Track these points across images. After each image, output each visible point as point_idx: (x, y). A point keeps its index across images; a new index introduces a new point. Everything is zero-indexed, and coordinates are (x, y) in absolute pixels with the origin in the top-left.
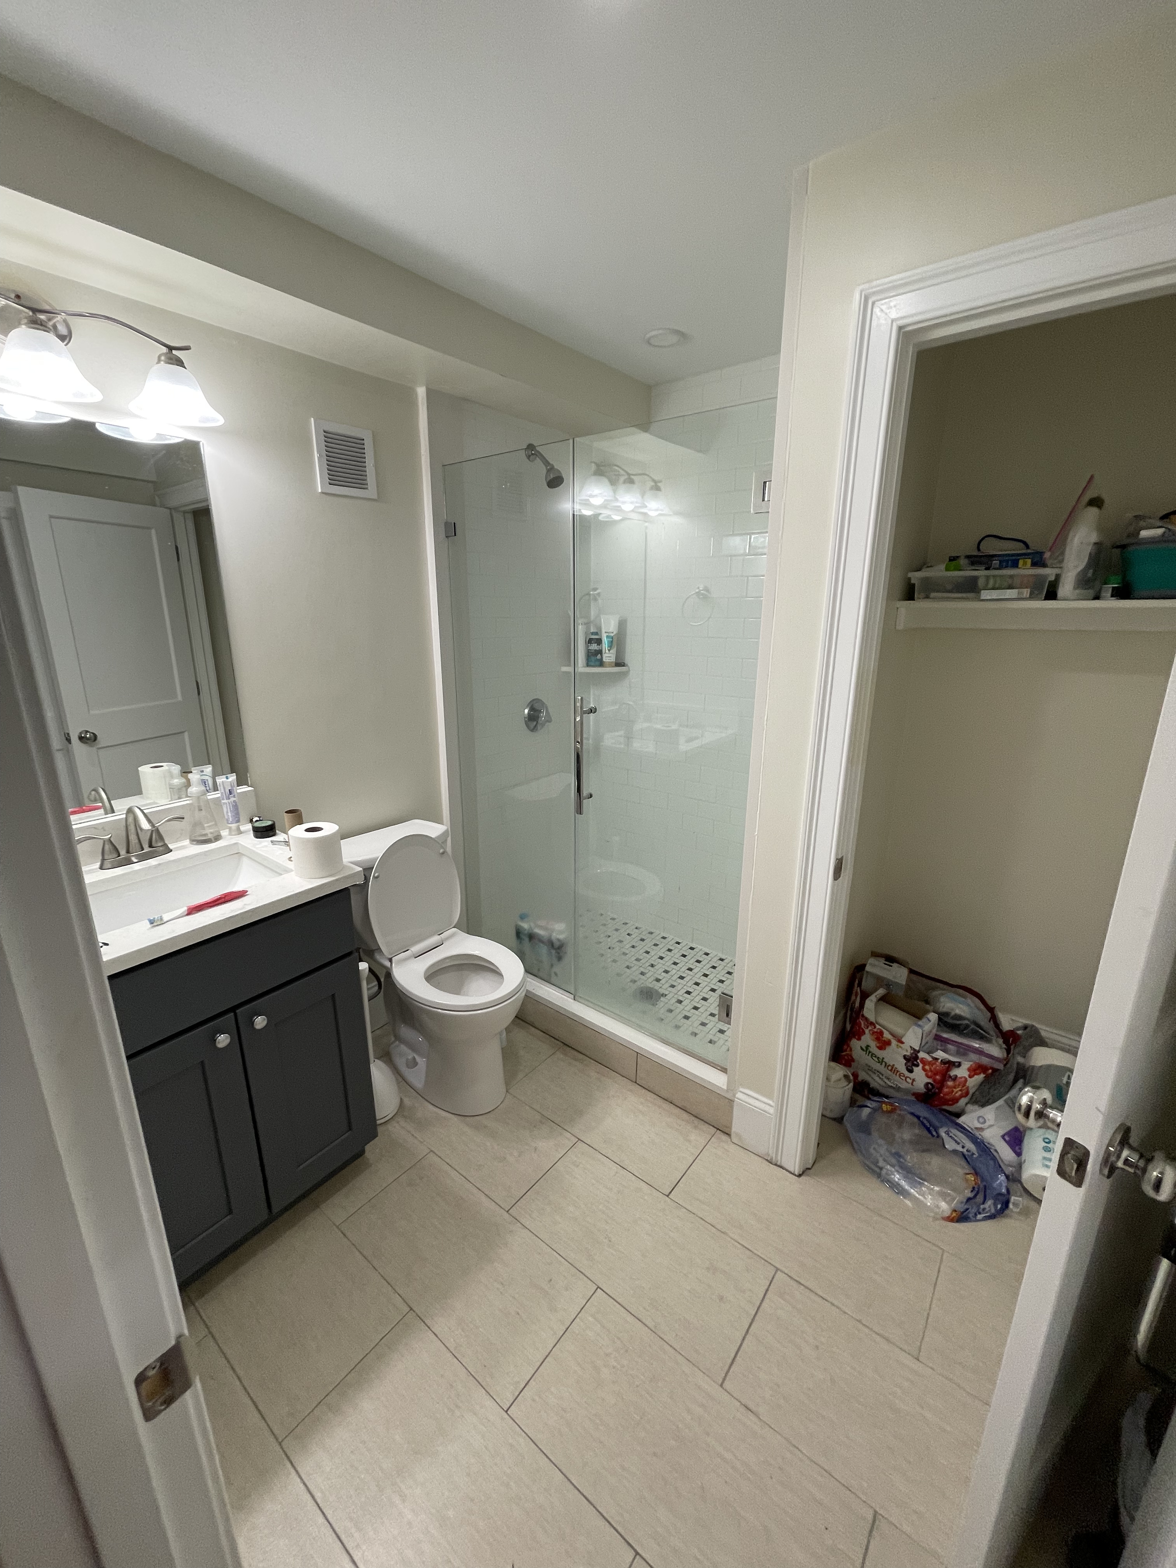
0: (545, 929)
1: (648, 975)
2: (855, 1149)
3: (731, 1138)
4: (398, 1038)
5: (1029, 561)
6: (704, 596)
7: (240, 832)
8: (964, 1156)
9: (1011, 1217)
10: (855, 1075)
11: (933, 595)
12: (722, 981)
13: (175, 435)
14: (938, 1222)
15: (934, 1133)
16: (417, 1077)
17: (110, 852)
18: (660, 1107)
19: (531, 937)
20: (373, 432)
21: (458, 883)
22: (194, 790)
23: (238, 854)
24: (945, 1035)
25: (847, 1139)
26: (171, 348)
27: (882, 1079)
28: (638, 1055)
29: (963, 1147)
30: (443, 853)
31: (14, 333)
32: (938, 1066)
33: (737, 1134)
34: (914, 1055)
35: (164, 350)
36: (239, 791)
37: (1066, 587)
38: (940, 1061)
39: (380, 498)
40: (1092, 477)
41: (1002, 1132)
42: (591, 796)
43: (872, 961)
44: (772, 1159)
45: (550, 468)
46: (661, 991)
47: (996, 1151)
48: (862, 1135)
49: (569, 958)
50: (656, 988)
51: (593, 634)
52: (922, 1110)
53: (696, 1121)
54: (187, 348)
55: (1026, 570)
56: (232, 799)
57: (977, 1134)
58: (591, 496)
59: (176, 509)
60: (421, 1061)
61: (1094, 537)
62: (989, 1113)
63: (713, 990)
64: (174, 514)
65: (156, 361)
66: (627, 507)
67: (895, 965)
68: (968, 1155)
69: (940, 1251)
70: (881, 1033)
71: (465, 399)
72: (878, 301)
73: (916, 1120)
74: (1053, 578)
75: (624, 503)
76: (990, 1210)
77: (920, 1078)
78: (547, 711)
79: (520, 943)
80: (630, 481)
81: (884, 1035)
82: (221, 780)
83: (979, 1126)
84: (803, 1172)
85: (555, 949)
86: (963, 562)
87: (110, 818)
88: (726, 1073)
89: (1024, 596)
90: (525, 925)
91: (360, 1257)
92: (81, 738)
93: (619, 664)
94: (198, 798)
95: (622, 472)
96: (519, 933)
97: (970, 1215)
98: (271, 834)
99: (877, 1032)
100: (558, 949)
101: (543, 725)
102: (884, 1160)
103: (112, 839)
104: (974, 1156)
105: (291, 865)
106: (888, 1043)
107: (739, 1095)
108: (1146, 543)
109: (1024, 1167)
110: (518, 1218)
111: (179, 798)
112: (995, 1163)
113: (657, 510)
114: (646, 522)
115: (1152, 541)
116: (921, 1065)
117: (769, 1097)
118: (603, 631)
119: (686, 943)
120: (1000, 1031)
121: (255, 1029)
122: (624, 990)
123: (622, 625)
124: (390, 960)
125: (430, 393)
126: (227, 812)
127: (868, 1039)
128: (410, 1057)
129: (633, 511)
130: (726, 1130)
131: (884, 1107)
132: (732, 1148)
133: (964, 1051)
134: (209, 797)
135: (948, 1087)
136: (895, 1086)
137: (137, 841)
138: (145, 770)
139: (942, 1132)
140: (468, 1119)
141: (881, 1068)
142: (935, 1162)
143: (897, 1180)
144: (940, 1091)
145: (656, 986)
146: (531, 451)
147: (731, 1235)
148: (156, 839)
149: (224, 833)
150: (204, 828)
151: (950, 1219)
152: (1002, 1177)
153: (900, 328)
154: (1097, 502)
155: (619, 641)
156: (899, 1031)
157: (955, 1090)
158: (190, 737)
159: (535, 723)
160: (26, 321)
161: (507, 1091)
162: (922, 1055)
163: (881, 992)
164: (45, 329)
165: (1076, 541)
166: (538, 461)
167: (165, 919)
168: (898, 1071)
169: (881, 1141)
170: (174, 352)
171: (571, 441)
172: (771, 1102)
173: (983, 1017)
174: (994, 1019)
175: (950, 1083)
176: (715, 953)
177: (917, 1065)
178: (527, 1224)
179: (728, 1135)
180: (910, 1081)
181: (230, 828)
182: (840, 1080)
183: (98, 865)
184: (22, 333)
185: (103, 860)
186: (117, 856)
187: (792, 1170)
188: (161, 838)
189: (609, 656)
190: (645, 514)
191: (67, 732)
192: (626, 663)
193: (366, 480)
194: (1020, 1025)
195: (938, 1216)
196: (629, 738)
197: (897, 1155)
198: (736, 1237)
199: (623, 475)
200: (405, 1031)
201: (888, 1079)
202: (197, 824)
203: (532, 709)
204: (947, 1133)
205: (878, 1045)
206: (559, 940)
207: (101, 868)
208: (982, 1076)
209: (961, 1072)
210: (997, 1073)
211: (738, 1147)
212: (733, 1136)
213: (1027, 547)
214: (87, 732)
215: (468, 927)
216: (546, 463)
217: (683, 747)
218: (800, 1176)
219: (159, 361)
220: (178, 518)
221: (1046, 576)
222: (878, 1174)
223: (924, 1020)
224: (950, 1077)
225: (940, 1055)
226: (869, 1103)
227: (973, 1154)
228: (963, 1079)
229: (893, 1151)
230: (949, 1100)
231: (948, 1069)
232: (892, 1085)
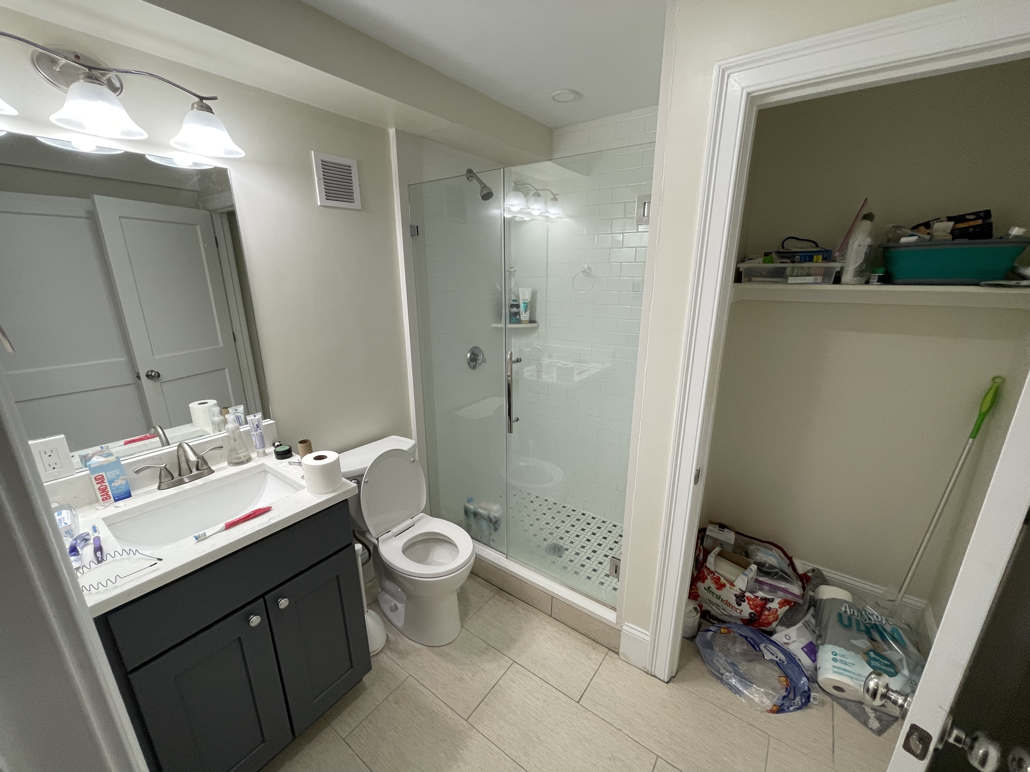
0: (485, 509)
1: (554, 535)
2: (704, 661)
3: (619, 655)
4: (383, 589)
5: (821, 257)
6: (587, 273)
7: (265, 454)
8: (777, 662)
9: (812, 708)
10: (701, 606)
11: (753, 279)
12: (611, 549)
13: (208, 164)
14: (763, 714)
15: (757, 648)
16: (399, 619)
17: (166, 476)
18: (569, 634)
19: (476, 514)
20: (358, 162)
21: (424, 480)
22: (230, 426)
23: (263, 471)
24: (761, 579)
25: (698, 653)
26: (202, 98)
27: (719, 610)
28: (552, 598)
29: (777, 657)
30: (413, 461)
31: (74, 86)
32: (758, 601)
33: (624, 654)
34: (742, 594)
35: (197, 100)
36: (264, 424)
37: (847, 276)
38: (759, 598)
39: (364, 208)
40: (866, 200)
41: (802, 646)
42: (518, 420)
43: (710, 527)
44: (648, 670)
45: (484, 187)
46: (565, 547)
47: (799, 660)
48: (708, 651)
49: (502, 527)
50: (561, 544)
51: (514, 300)
52: (746, 631)
53: (594, 644)
54: (214, 98)
55: (818, 264)
56: (259, 431)
57: (785, 647)
58: (512, 205)
59: (215, 211)
60: (401, 606)
61: (868, 241)
62: (793, 631)
63: (606, 556)
64: (213, 215)
65: (190, 108)
66: (536, 213)
67: (726, 530)
68: (780, 663)
69: (767, 736)
70: (719, 579)
71: (423, 137)
72: (732, 73)
73: (744, 640)
74: (839, 270)
75: (533, 209)
76: (798, 704)
77: (746, 610)
78: (483, 355)
79: (468, 518)
80: (538, 195)
81: (721, 581)
82: (250, 418)
83: (786, 641)
84: (670, 680)
85: (492, 523)
86: (774, 256)
87: (167, 449)
88: (616, 611)
89: (818, 281)
90: (471, 507)
91: (361, 762)
92: (148, 376)
93: (532, 321)
94: (233, 432)
95: (532, 188)
96: (466, 512)
97: (785, 708)
98: (288, 455)
99: (716, 578)
100: (494, 523)
101: (480, 364)
102: (724, 668)
103: (167, 467)
104: (784, 663)
105: (303, 483)
106: (724, 585)
107: (624, 627)
108: (903, 247)
109: (820, 672)
110: (474, 725)
111: (220, 431)
112: (799, 669)
113: (554, 214)
114: (548, 222)
115: (908, 245)
116: (747, 601)
117: (647, 629)
118: (521, 299)
119: (580, 511)
120: (797, 574)
121: (280, 609)
122: (539, 546)
123: (534, 295)
124: (377, 539)
125: (397, 131)
126: (256, 441)
127: (709, 582)
128: (393, 604)
129: (539, 215)
130: (615, 650)
131: (722, 630)
132: (620, 663)
133: (774, 589)
134: (241, 430)
135: (765, 615)
136: (728, 614)
137: (187, 467)
138: (194, 406)
139: (762, 646)
140: (436, 649)
141: (718, 602)
142: (758, 669)
143: (733, 683)
144: (760, 618)
145: (561, 542)
146: (470, 174)
147: (624, 731)
148: (202, 464)
149: (254, 455)
150: (238, 454)
151: (772, 711)
152: (804, 679)
153: (749, 94)
154: (869, 217)
155: (531, 306)
156: (731, 577)
157: (770, 617)
158: (229, 373)
159: (475, 363)
160: (82, 76)
161: (462, 627)
162: (747, 594)
163: (717, 549)
164: (100, 83)
165: (856, 245)
166: (475, 180)
167: (208, 535)
168: (730, 605)
169: (720, 654)
170: (204, 101)
171: (502, 170)
172: (647, 633)
173: (784, 564)
174: (792, 564)
175: (766, 613)
176: (599, 517)
177: (744, 601)
178: (481, 729)
179: (617, 653)
180: (739, 612)
181: (258, 452)
182: (691, 611)
183: (156, 486)
184: (80, 85)
185: (160, 483)
186: (170, 479)
187: (662, 679)
188: (205, 462)
189: (525, 316)
190: (547, 217)
191: (137, 371)
192: (537, 320)
193: (352, 196)
194: (810, 568)
195: (764, 710)
196: (539, 372)
197: (733, 664)
198: (627, 732)
199: (533, 190)
200: (388, 584)
201: (724, 609)
202: (233, 450)
203: (472, 354)
204: (765, 647)
205: (716, 587)
206: (495, 517)
207: (159, 488)
208: (788, 607)
209: (774, 605)
210: (797, 605)
211: (625, 663)
212: (620, 654)
213: (817, 246)
214: (152, 371)
215: (431, 511)
216: (481, 182)
217: (577, 378)
218: (668, 682)
219: (193, 108)
220: (217, 218)
221: (834, 268)
222: (720, 678)
223: (748, 570)
224: (766, 609)
225: (761, 594)
226: (712, 628)
227: (784, 662)
228: (775, 610)
229: (730, 661)
230: (766, 624)
231: (765, 604)
232: (726, 613)
